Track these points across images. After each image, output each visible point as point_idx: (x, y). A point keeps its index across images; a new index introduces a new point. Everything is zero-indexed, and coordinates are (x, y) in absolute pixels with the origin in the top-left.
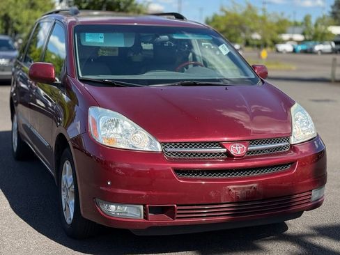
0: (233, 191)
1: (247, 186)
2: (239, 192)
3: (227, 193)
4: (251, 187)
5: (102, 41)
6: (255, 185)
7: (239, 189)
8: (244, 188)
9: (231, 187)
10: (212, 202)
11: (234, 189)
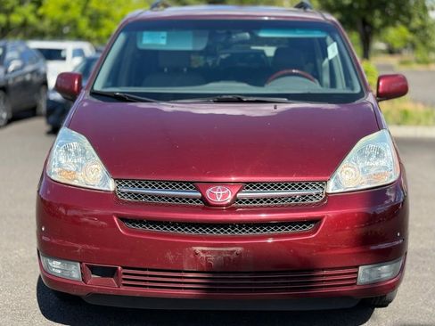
0: (202, 255)
1: (224, 249)
2: (212, 257)
3: (192, 256)
4: (232, 252)
5: (163, 42)
6: (239, 249)
7: (211, 252)
8: (220, 252)
9: (198, 249)
10: (170, 268)
11: (204, 252)
